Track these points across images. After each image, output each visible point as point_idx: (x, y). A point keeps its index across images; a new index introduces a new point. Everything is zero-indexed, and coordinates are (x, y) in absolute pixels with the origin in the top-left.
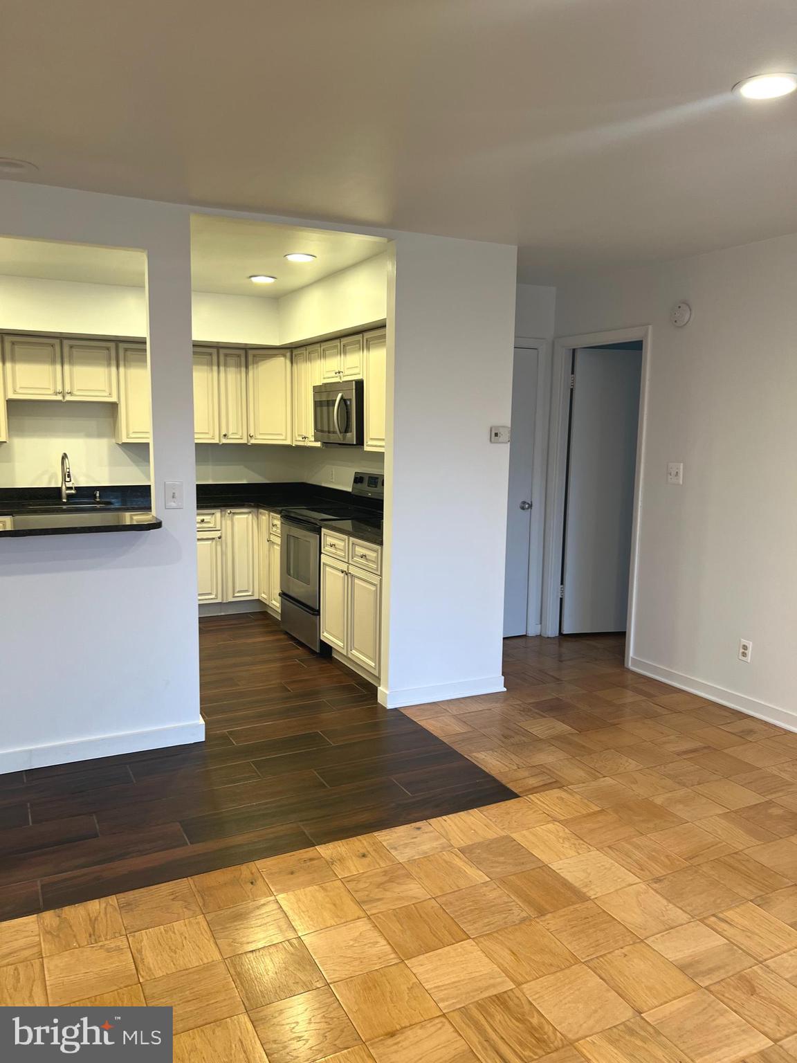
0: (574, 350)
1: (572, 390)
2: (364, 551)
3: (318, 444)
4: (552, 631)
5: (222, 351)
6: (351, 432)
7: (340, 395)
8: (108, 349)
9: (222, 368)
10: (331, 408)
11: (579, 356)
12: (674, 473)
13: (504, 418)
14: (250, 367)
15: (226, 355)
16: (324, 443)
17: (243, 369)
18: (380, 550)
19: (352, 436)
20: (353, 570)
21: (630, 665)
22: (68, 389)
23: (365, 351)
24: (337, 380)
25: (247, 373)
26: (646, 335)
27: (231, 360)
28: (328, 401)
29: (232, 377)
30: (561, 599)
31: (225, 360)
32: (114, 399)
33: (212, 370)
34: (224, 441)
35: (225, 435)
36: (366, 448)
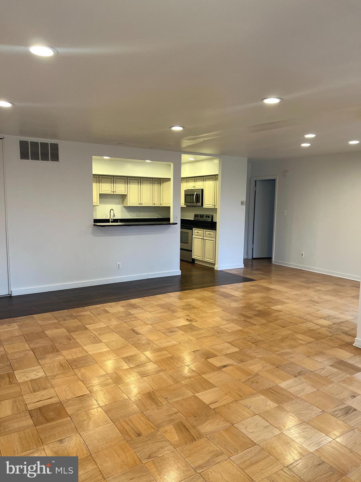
0: (256, 181)
1: (255, 191)
2: (209, 233)
3: (185, 206)
4: (250, 257)
5: (154, 180)
6: (199, 202)
7: (196, 193)
8: (125, 179)
9: (154, 184)
10: (193, 196)
11: (257, 182)
12: (284, 212)
13: (244, 199)
14: (161, 184)
15: (155, 181)
16: (187, 206)
17: (159, 185)
18: (215, 232)
19: (200, 204)
20: (205, 238)
21: (273, 263)
22: (115, 191)
23: (204, 181)
24: (193, 189)
25: (160, 185)
26: (277, 178)
27: (156, 182)
28: (192, 194)
29: (156, 187)
30: (253, 249)
31: (154, 182)
32: (126, 194)
33: (151, 185)
34: (154, 205)
35: (154, 204)
36: (204, 207)
